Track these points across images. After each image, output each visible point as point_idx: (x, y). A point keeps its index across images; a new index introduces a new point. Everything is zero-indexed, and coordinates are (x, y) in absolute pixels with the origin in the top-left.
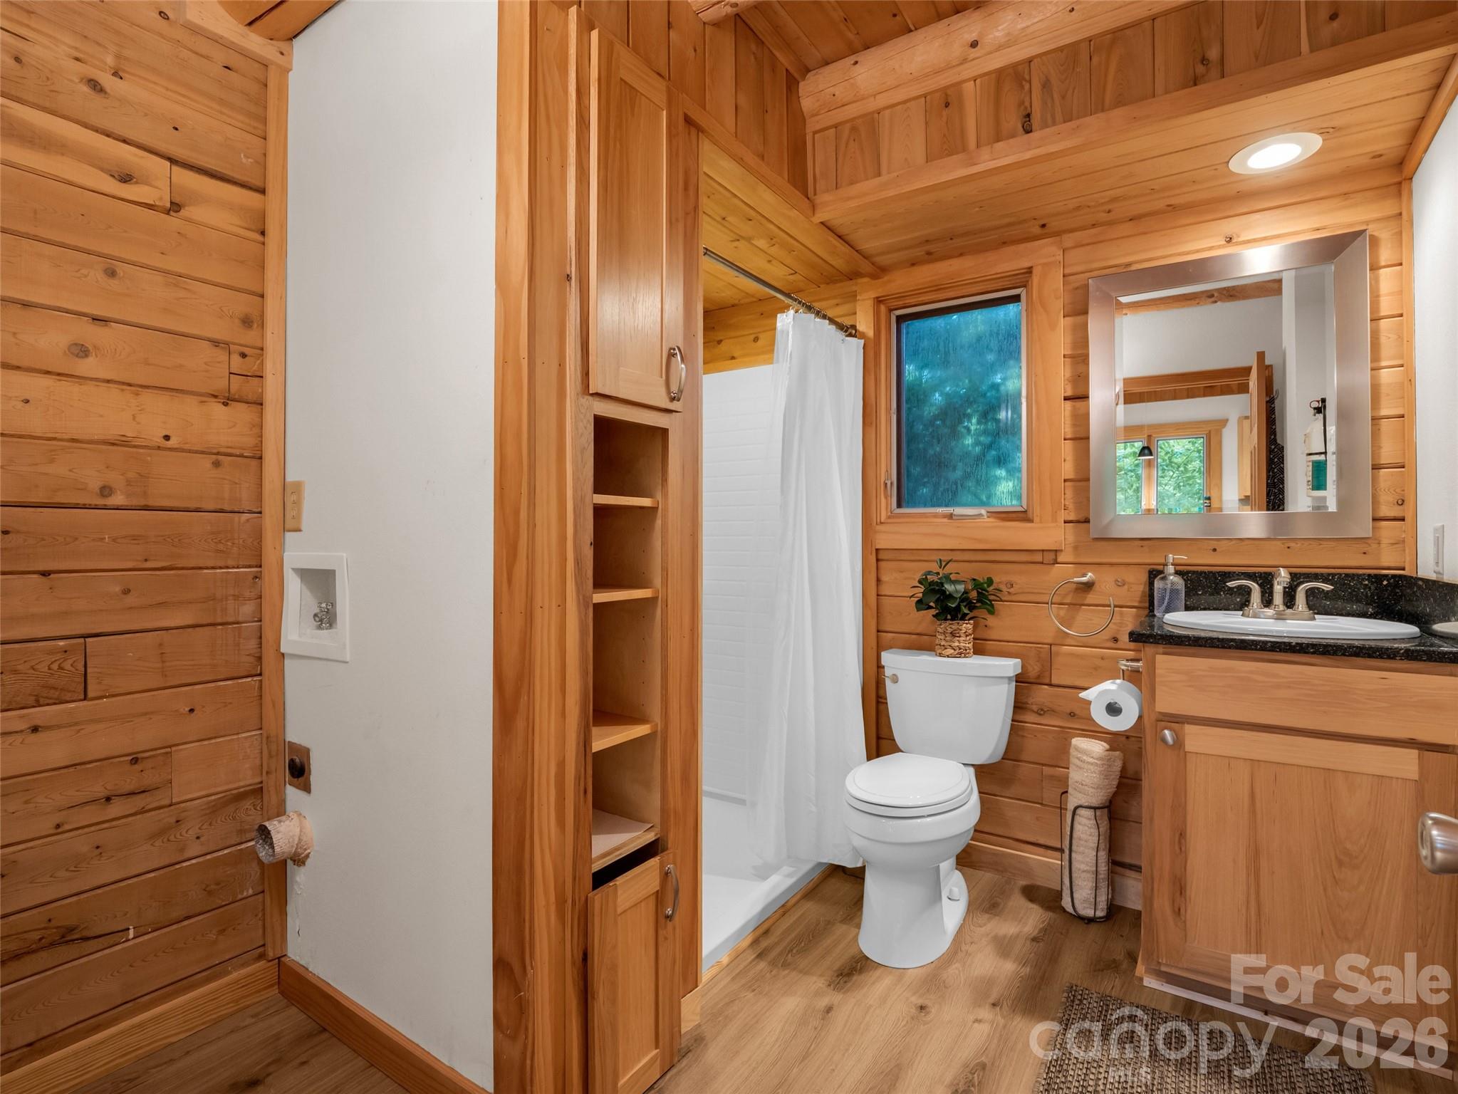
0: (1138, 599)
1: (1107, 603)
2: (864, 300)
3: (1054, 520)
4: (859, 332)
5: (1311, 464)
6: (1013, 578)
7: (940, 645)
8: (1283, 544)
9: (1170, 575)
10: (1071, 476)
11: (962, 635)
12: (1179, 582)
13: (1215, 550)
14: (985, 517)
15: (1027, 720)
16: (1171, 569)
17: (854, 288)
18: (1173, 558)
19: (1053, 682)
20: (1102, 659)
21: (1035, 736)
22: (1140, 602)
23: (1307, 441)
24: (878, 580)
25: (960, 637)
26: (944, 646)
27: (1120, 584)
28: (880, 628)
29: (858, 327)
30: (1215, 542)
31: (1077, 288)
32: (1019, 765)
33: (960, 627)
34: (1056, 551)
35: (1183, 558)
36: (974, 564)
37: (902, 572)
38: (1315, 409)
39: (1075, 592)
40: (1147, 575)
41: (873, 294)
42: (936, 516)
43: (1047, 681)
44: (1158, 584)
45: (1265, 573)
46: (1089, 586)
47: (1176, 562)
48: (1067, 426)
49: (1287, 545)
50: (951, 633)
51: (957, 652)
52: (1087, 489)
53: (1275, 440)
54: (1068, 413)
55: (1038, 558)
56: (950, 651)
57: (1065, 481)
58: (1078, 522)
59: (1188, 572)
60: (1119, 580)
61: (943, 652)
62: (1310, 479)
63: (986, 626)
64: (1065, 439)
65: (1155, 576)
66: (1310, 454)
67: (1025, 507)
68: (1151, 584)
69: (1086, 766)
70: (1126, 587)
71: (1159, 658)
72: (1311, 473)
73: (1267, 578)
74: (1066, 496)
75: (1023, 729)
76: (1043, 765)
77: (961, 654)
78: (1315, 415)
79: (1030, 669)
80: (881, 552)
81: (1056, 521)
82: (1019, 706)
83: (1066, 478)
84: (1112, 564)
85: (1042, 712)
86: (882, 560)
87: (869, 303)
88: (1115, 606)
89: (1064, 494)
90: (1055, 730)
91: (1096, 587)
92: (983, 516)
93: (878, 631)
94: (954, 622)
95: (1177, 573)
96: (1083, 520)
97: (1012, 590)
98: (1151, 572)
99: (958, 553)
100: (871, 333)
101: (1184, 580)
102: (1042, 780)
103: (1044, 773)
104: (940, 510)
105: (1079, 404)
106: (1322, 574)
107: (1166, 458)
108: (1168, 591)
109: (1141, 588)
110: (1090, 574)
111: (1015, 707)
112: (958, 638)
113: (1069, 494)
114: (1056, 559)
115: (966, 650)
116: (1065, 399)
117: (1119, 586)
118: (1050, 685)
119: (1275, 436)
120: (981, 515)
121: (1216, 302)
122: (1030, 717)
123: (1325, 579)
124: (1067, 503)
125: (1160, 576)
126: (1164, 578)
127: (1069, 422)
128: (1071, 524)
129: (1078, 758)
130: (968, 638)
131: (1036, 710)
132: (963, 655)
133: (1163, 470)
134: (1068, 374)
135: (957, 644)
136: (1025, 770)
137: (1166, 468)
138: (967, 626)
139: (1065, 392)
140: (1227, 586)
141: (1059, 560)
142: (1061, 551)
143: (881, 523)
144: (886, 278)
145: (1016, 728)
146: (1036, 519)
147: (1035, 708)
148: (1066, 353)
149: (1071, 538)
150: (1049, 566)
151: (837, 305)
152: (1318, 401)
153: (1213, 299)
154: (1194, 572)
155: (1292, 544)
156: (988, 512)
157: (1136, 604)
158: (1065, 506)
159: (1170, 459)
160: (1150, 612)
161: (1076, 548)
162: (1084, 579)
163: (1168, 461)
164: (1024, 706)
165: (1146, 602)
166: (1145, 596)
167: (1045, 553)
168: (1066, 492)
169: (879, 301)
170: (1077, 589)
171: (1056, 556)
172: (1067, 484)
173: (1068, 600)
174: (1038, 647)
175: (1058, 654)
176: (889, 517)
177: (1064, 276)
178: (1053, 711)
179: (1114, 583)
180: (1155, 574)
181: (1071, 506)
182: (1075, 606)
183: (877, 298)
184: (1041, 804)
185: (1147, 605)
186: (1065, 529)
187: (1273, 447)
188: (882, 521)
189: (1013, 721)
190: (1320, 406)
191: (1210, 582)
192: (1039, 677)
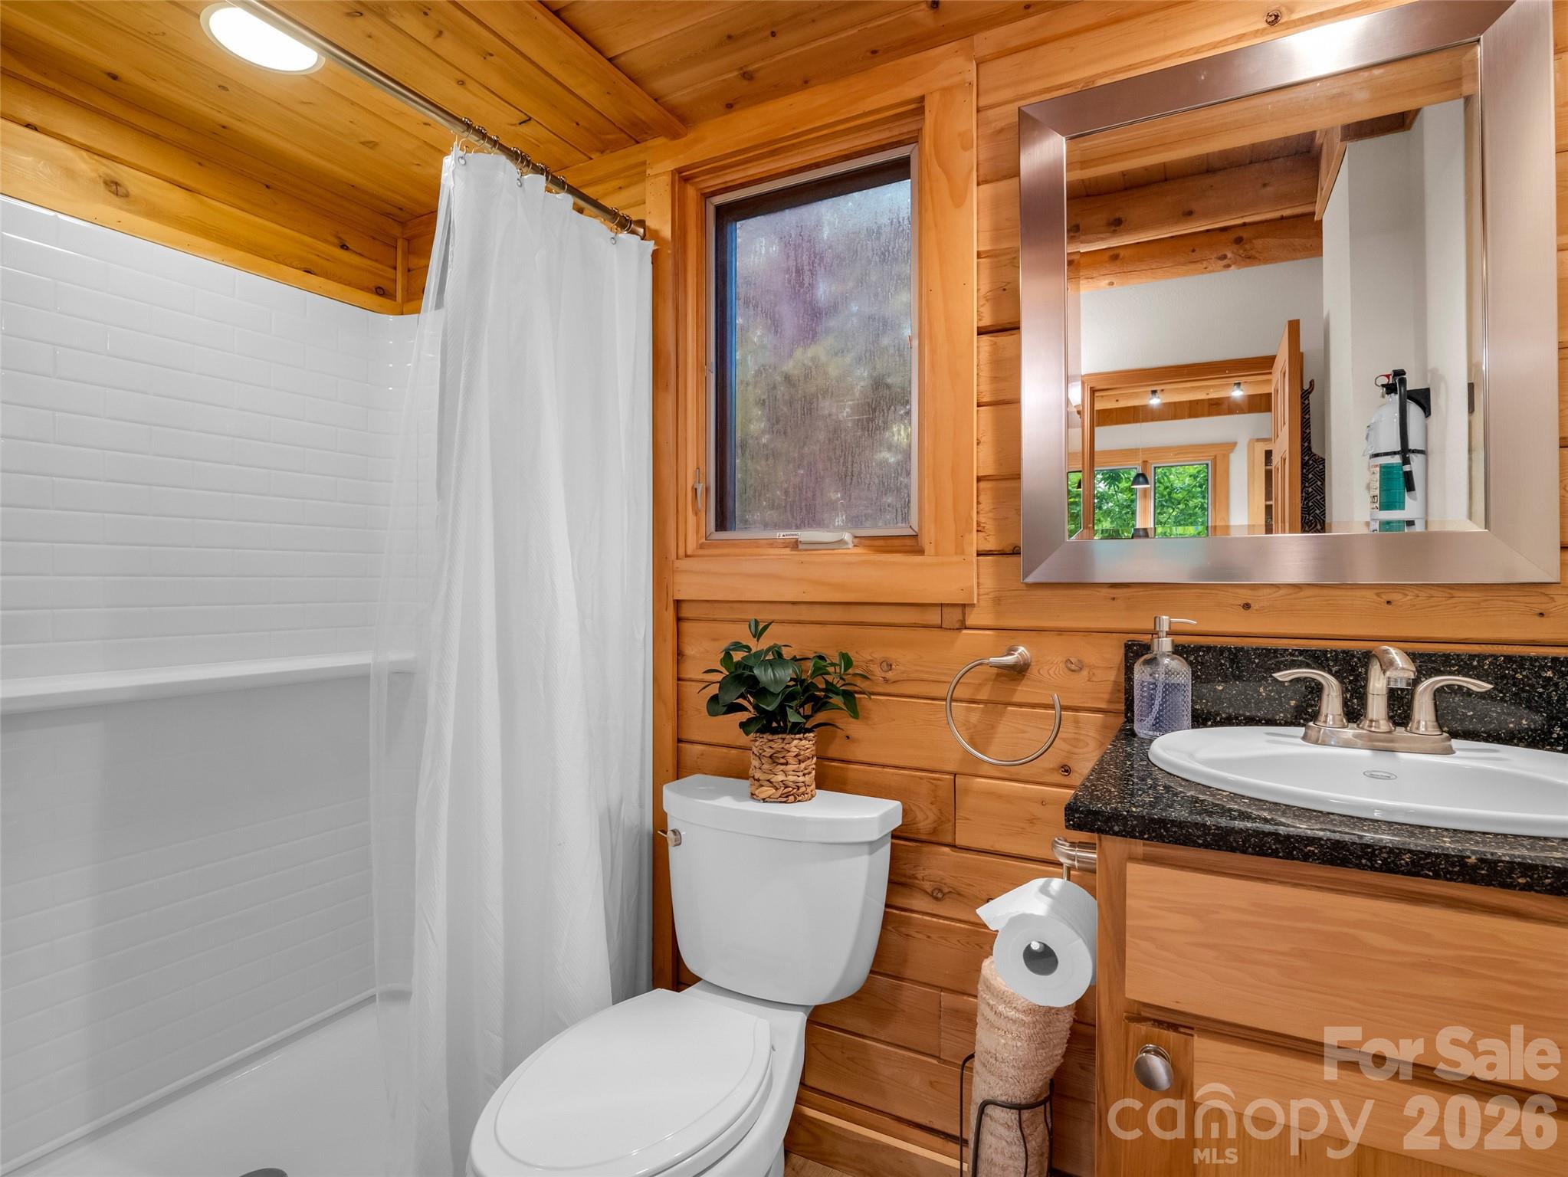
0: (1106, 696)
1: (1049, 701)
2: (656, 176)
3: (960, 550)
4: (649, 229)
5: (1378, 469)
6: (892, 654)
7: (753, 777)
8: (1378, 595)
9: (1164, 655)
10: (989, 471)
11: (791, 761)
12: (1178, 670)
13: (1247, 606)
14: (851, 546)
15: (915, 908)
16: (1166, 644)
17: (641, 157)
18: (1170, 623)
19: (958, 842)
20: (1043, 803)
21: (929, 937)
22: (1110, 702)
23: (1371, 438)
24: (680, 654)
25: (787, 764)
26: (758, 780)
27: (1073, 667)
28: (684, 736)
29: (647, 223)
30: (1250, 592)
31: (1001, 131)
32: (901, 986)
33: (787, 747)
34: (964, 606)
35: (1189, 622)
36: (829, 628)
37: (715, 640)
38: (1383, 386)
39: (995, 680)
40: (1122, 651)
41: (670, 165)
42: (772, 544)
43: (948, 839)
44: (1140, 673)
45: (1344, 652)
46: (1018, 672)
47: (1175, 628)
48: (982, 380)
49: (1386, 597)
50: (771, 757)
51: (780, 792)
52: (1016, 493)
53: (1309, 448)
54: (985, 356)
55: (934, 617)
56: (768, 791)
57: (979, 479)
58: (1002, 553)
59: (1199, 648)
60: (1072, 660)
61: (756, 793)
62: (1377, 492)
63: (848, 737)
64: (979, 405)
65: (1138, 655)
66: (1376, 455)
67: (916, 528)
68: (1129, 670)
69: (1001, 1023)
70: (1085, 673)
71: (1135, 872)
72: (1378, 484)
73: (1349, 663)
74: (981, 506)
75: (908, 922)
76: (943, 989)
77: (790, 794)
78: (1383, 396)
79: (920, 816)
80: (684, 606)
81: (963, 553)
82: (899, 881)
83: (980, 474)
84: (1061, 631)
85: (938, 894)
86: (688, 619)
87: (666, 180)
88: (1064, 708)
89: (978, 503)
90: (964, 929)
91: (1033, 671)
92: (846, 543)
93: (679, 741)
94: (776, 737)
95: (1179, 650)
96: (1008, 550)
97: (890, 675)
98: (1128, 647)
99: (804, 607)
100: (667, 232)
101: (1190, 663)
102: (940, 1017)
103: (942, 1004)
104: (780, 534)
105: (1003, 340)
106: (1458, 655)
107: (1165, 493)
108: (1160, 688)
109: (1112, 676)
110: (1021, 649)
111: (890, 882)
112: (782, 767)
113: (987, 501)
114: (963, 621)
115: (798, 788)
116: (979, 334)
117: (1073, 671)
118: (953, 846)
119: (1310, 443)
120: (841, 542)
121: (1228, 266)
122: (919, 903)
123: (1466, 665)
124: (983, 520)
125: (1145, 657)
126: (1152, 662)
127: (986, 373)
128: (990, 558)
129: (992, 1007)
130: (803, 765)
131: (929, 890)
132: (791, 798)
133: (1163, 506)
134: (985, 287)
135: (780, 777)
136: (910, 994)
137: (1165, 504)
138: (804, 744)
139: (979, 320)
140: (1272, 677)
141: (969, 622)
142: (973, 605)
143: (687, 556)
144: (691, 136)
145: (893, 918)
146: (929, 549)
147: (928, 886)
148: (982, 249)
149: (989, 583)
150: (949, 633)
151: (620, 188)
152: (1388, 376)
153: (1225, 262)
154: (1209, 649)
155: (1395, 596)
156: (856, 537)
157: (1103, 706)
158: (978, 524)
159: (1169, 494)
160: (1128, 721)
161: (997, 601)
162: (1009, 659)
163: (1167, 497)
164: (909, 881)
165: (1119, 702)
166: (1119, 691)
167: (945, 610)
168: (982, 498)
169: (683, 177)
170: (998, 675)
171: (964, 614)
172: (982, 484)
173: (983, 695)
174: (934, 779)
175: (967, 791)
176: (701, 546)
177: (978, 111)
178: (959, 894)
179: (1062, 665)
180: (1137, 651)
181: (990, 526)
182: (997, 705)
183: (679, 171)
184: (938, 1058)
185: (1122, 707)
186: (978, 566)
187: (1307, 458)
188: (689, 553)
189: (887, 906)
190: (1391, 382)
191: (1238, 667)
192: (934, 831)
